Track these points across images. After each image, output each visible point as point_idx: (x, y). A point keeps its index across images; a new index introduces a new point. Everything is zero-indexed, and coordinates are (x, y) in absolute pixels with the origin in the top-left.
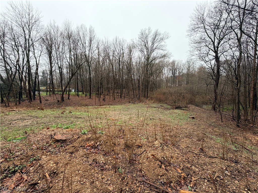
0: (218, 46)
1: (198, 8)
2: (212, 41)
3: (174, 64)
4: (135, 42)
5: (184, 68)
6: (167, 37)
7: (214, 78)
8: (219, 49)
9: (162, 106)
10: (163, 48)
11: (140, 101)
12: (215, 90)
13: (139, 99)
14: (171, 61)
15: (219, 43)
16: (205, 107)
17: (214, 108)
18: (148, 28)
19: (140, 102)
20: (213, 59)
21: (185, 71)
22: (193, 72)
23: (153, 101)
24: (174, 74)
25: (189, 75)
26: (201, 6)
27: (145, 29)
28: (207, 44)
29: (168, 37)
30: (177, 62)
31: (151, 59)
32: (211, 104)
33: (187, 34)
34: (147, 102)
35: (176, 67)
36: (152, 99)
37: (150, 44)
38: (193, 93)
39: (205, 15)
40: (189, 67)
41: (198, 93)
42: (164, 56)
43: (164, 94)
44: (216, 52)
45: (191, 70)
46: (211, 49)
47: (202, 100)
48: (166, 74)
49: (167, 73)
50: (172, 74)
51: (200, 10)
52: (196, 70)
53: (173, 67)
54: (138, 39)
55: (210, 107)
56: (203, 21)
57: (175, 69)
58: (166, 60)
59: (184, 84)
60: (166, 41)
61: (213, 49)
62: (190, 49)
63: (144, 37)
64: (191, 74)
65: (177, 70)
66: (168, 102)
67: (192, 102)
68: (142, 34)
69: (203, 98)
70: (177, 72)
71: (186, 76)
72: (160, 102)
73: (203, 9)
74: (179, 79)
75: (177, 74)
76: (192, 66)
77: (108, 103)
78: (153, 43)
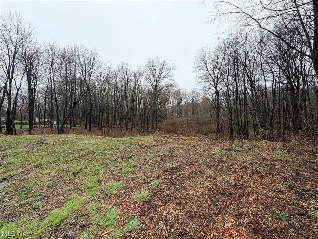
0: (217, 83)
2: (213, 78)
3: (179, 93)
4: (142, 69)
5: (189, 97)
6: (174, 68)
7: (216, 109)
8: (218, 85)
13: (147, 130)
14: (176, 89)
15: (217, 81)
18: (156, 57)
19: (150, 133)
20: (214, 93)
21: (190, 101)
22: (198, 102)
23: (163, 132)
24: (179, 103)
25: (194, 105)
27: (153, 58)
28: (209, 80)
30: (182, 91)
31: (158, 88)
32: (215, 133)
33: (193, 70)
34: (157, 134)
35: (181, 96)
36: (161, 130)
37: (157, 72)
38: (200, 124)
39: (207, 56)
40: (194, 97)
41: (204, 123)
42: (171, 85)
43: (173, 124)
45: (196, 100)
46: (212, 85)
47: (208, 129)
48: (172, 104)
49: (172, 102)
50: (178, 103)
51: (202, 51)
52: (201, 100)
53: (178, 95)
54: (144, 66)
56: (205, 61)
57: (181, 99)
59: (190, 114)
60: (173, 71)
61: (213, 85)
62: (196, 82)
63: (151, 64)
64: (196, 103)
65: (183, 99)
66: (178, 132)
67: (200, 131)
68: (150, 62)
69: (208, 127)
70: (183, 101)
71: (192, 106)
72: (170, 132)
73: (205, 52)
74: (185, 108)
75: (183, 103)
76: (197, 96)
77: (117, 136)
78: (161, 72)
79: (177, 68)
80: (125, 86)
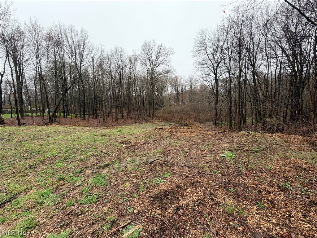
0: (217, 68)
1: (200, 32)
2: (212, 64)
3: (177, 80)
4: (138, 54)
5: (187, 85)
7: (215, 97)
8: (218, 71)
9: (170, 125)
10: (169, 64)
11: (147, 121)
12: (216, 108)
13: (144, 119)
14: (173, 76)
15: (217, 67)
16: (208, 123)
17: (215, 124)
18: (152, 40)
20: (214, 80)
21: (188, 88)
22: (196, 89)
23: (160, 120)
24: (177, 90)
25: (192, 93)
26: (203, 30)
27: (149, 41)
28: (208, 66)
29: (173, 54)
30: (179, 78)
31: (155, 75)
32: (213, 121)
33: (192, 54)
34: (154, 122)
35: (178, 83)
36: (158, 118)
37: (154, 57)
38: (198, 112)
39: (207, 39)
40: (192, 84)
41: (201, 111)
42: (168, 72)
43: (170, 112)
44: (215, 74)
45: (193, 87)
46: (211, 71)
47: (205, 118)
49: (169, 90)
50: (175, 91)
51: (202, 34)
52: (199, 88)
53: (176, 83)
54: (140, 50)
55: (212, 123)
56: (204, 44)
57: (178, 86)
58: (169, 75)
59: (187, 102)
60: (171, 56)
61: (213, 71)
62: (194, 68)
63: (147, 48)
64: (193, 91)
65: (180, 86)
66: (175, 120)
67: (197, 120)
68: (146, 46)
69: (206, 115)
70: (180, 89)
71: (189, 93)
72: (167, 121)
73: (205, 34)
74: (182, 96)
75: (180, 91)
76: (195, 83)
77: (112, 125)
78: (157, 57)
79: (174, 52)
80: (120, 73)
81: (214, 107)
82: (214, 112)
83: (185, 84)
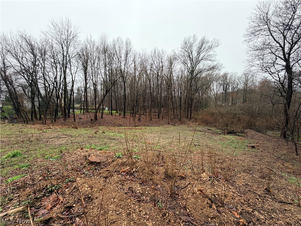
0: (290, 52)
1: (259, 5)
2: (281, 46)
3: (226, 78)
4: (177, 52)
5: (240, 82)
6: (217, 45)
7: (284, 94)
8: (291, 56)
9: (209, 130)
10: (212, 59)
11: (181, 122)
12: (286, 111)
13: (180, 120)
14: (222, 73)
15: (291, 49)
16: (270, 133)
17: (284, 136)
18: (192, 36)
20: (283, 69)
21: (241, 86)
22: (253, 87)
23: (198, 123)
24: (225, 89)
25: (247, 92)
27: (189, 37)
28: (273, 50)
29: (219, 45)
30: (230, 75)
32: (279, 130)
33: (244, 39)
34: (190, 125)
35: (228, 81)
36: (196, 120)
37: (195, 54)
39: (270, 13)
40: (247, 81)
41: (259, 114)
42: (213, 68)
43: (212, 114)
44: (287, 60)
45: (249, 84)
46: (280, 57)
47: (266, 124)
48: (215, 91)
49: (216, 89)
50: (224, 90)
51: (262, 7)
53: (225, 81)
54: (180, 49)
55: (278, 133)
56: (267, 21)
57: (228, 84)
58: (216, 72)
59: (239, 103)
60: (215, 49)
61: (282, 57)
62: (248, 58)
63: (187, 47)
65: (231, 85)
66: (217, 125)
67: (250, 126)
68: (186, 43)
69: (267, 121)
70: (230, 88)
71: (243, 92)
72: (207, 124)
73: (267, 6)
74: (232, 96)
75: (230, 90)
76: (251, 79)
77: (144, 124)
78: (199, 53)
79: (220, 43)
80: (158, 73)
81: (282, 109)
82: (283, 118)
83: (238, 81)
